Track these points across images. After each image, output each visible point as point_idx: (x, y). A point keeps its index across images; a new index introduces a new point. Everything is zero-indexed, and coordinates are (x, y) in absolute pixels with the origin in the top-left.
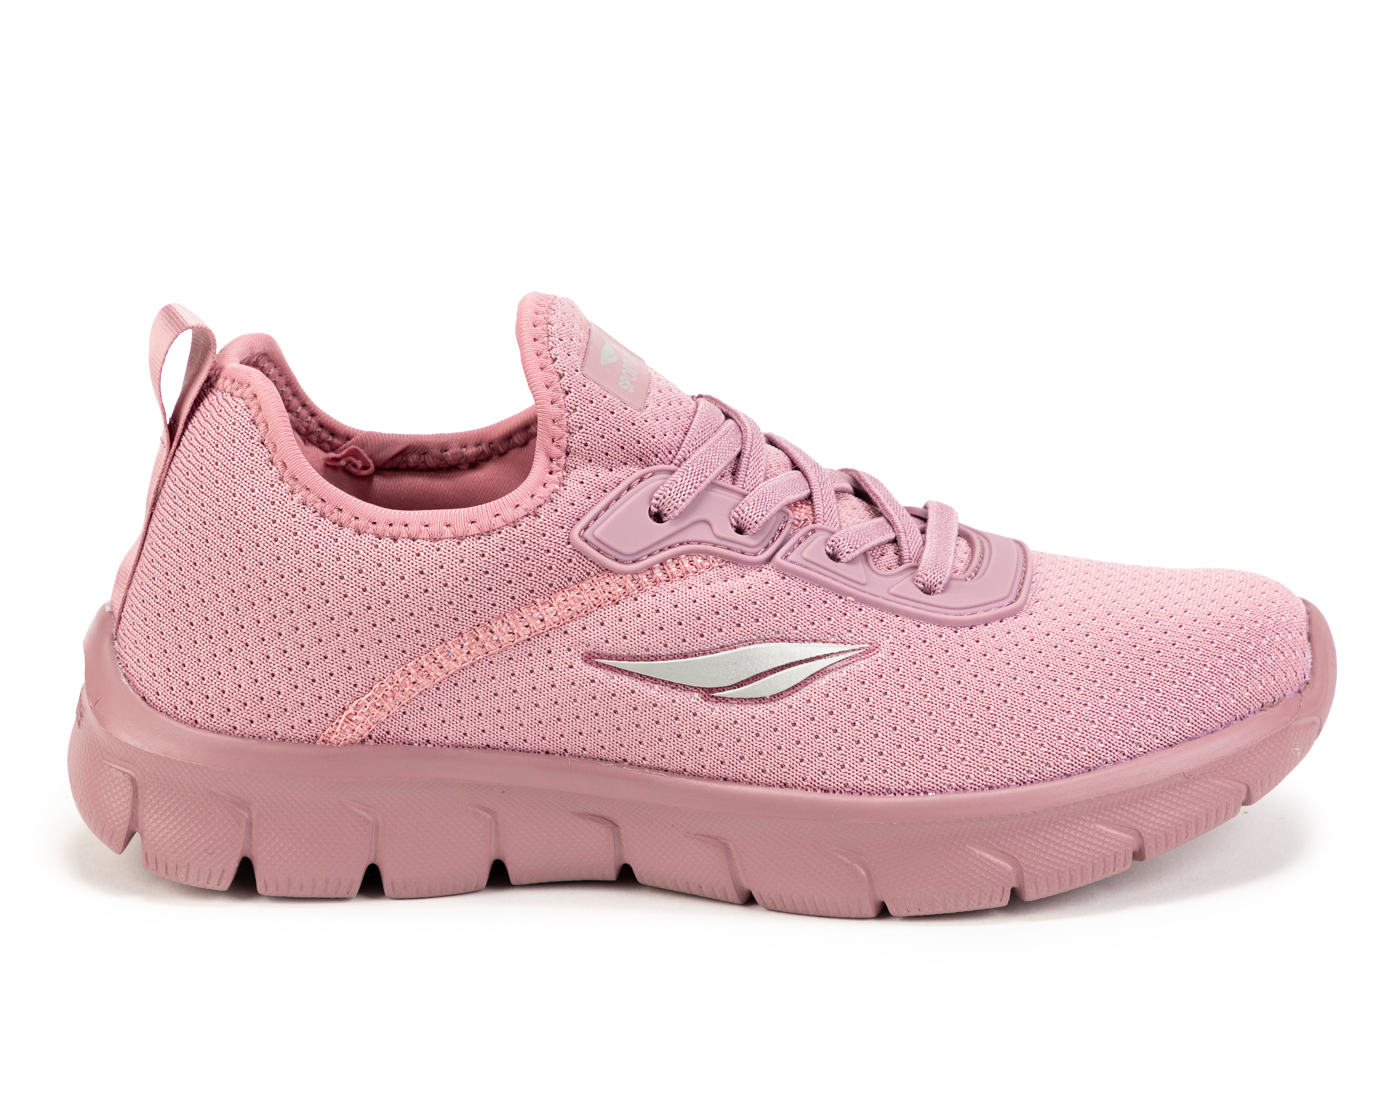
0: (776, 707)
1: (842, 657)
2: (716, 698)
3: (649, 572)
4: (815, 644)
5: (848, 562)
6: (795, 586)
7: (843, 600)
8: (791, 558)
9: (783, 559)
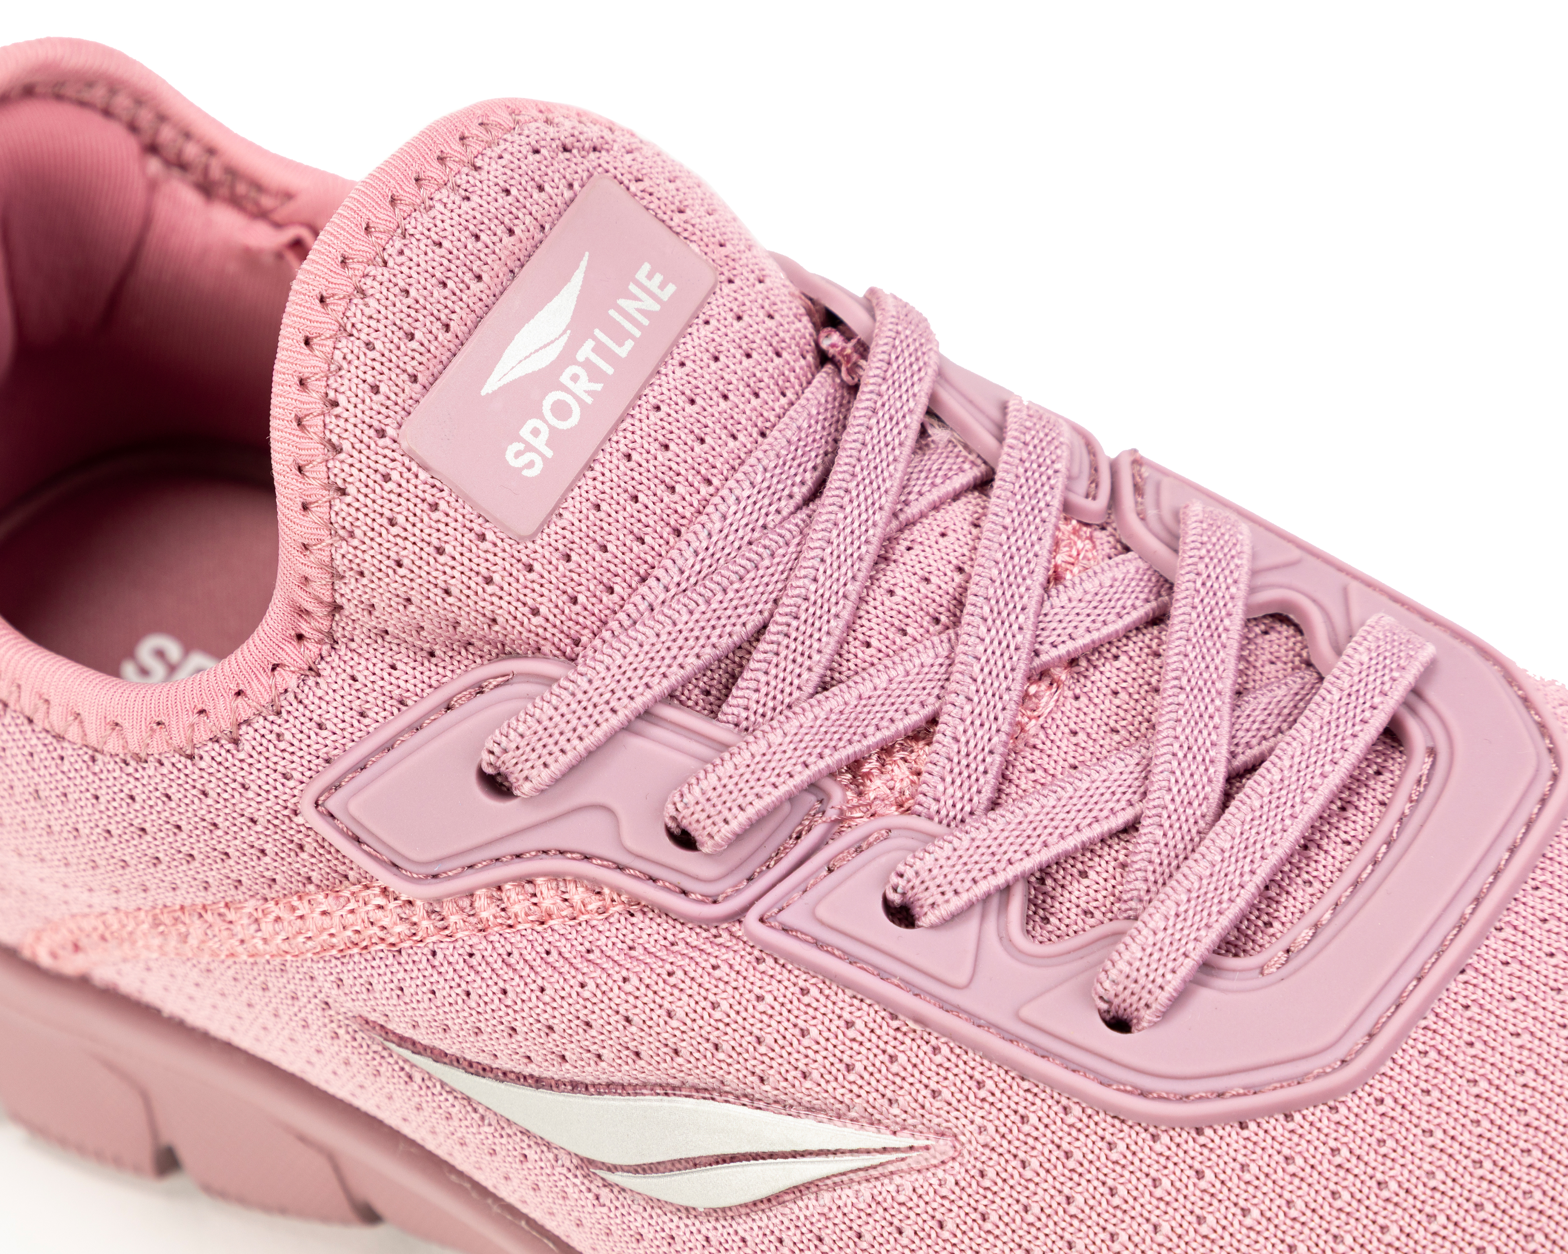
6: (780, 985)
7: (895, 1024)
8: (786, 917)
9: (762, 920)
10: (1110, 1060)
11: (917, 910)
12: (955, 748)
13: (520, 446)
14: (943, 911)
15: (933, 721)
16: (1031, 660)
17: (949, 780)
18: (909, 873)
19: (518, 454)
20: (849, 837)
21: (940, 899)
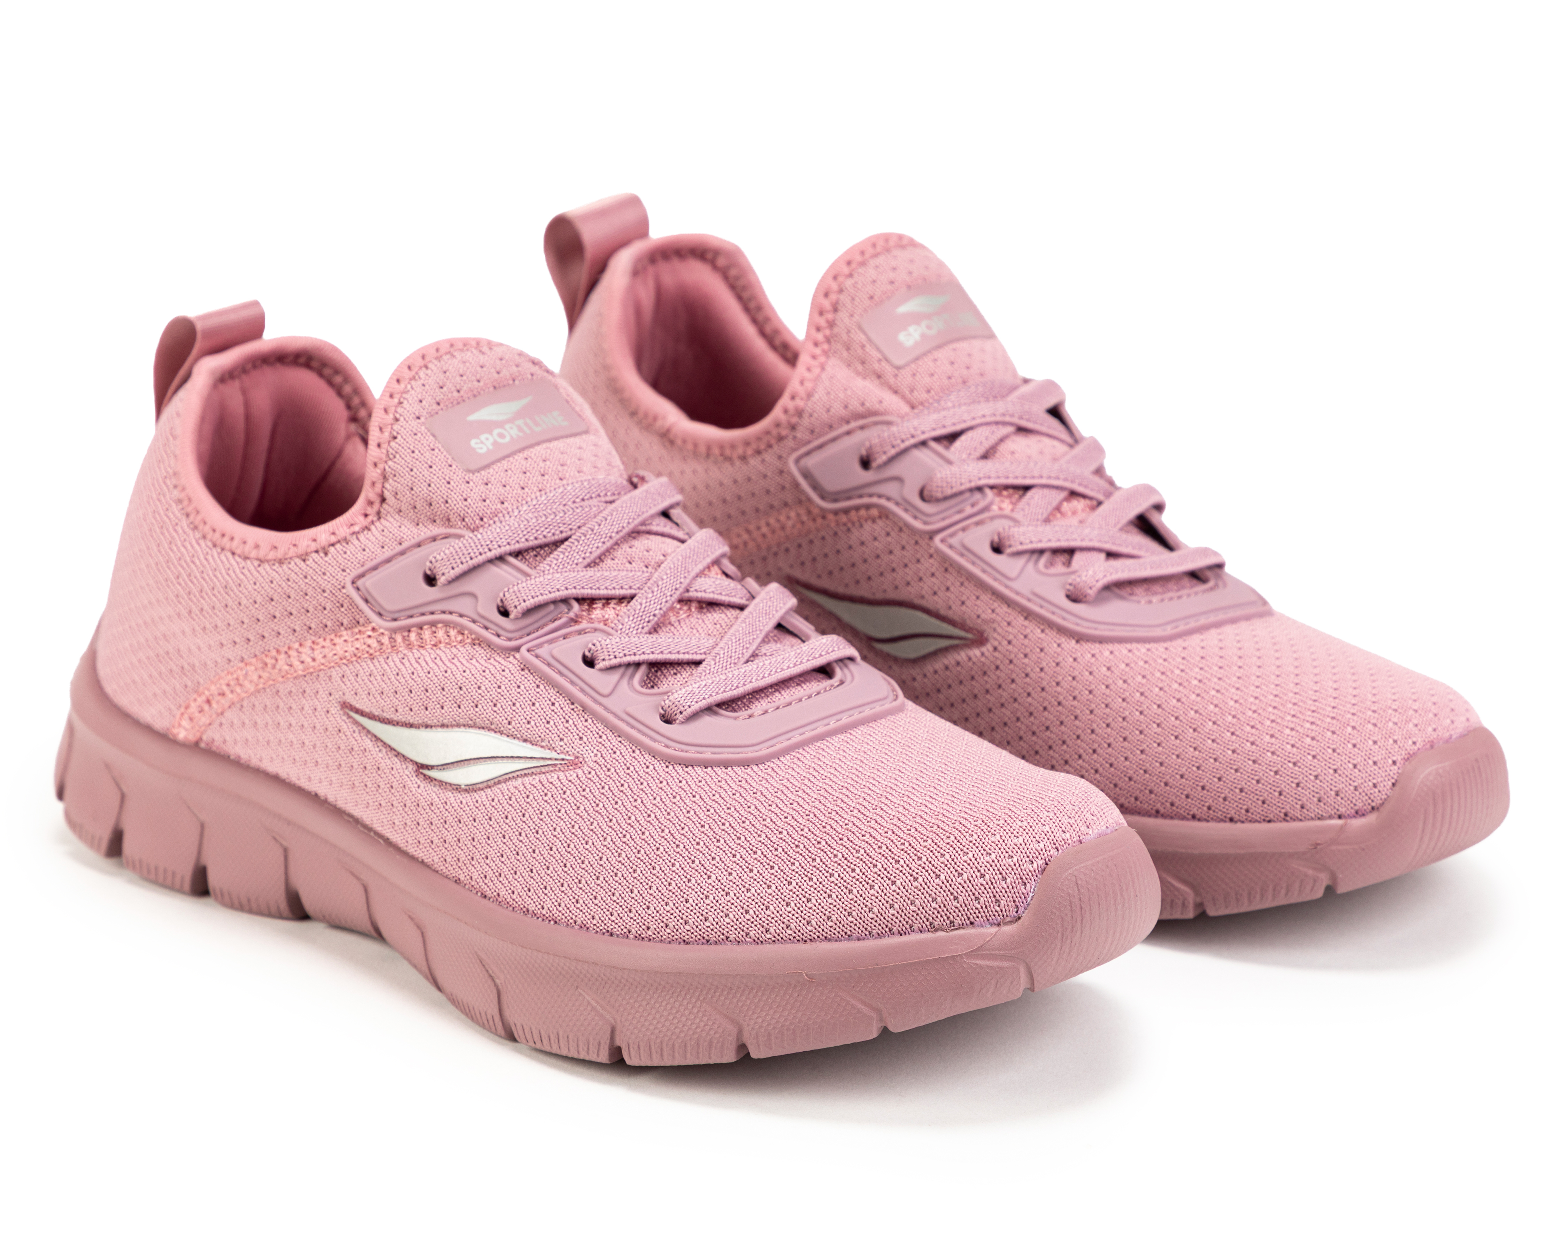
0: (466, 798)
1: (542, 763)
2: (425, 775)
3: (406, 634)
4: (524, 744)
5: (601, 670)
6: (528, 682)
7: (572, 707)
8: (539, 651)
9: (528, 651)
10: (658, 733)
11: (596, 662)
12: (639, 607)
13: (478, 441)
14: (607, 663)
15: (632, 597)
16: (684, 592)
17: (631, 618)
18: (598, 644)
19: (477, 443)
20: (577, 627)
21: (607, 657)
